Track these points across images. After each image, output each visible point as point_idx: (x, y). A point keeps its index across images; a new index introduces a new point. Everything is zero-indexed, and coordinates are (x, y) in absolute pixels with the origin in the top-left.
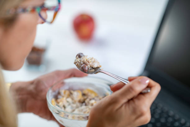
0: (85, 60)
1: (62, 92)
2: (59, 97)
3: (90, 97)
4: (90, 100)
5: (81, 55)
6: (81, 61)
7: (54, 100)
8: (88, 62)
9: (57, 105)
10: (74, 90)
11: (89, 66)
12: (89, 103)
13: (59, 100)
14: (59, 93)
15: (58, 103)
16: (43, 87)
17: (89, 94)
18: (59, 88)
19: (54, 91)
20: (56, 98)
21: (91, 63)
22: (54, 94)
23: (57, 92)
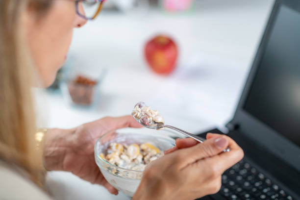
0: (148, 110)
1: (114, 145)
2: (109, 151)
3: (150, 154)
4: (151, 157)
5: (142, 104)
6: (142, 111)
7: (102, 155)
8: (152, 113)
9: (107, 162)
10: (129, 145)
11: (151, 118)
12: (149, 160)
13: (109, 156)
14: (109, 147)
15: (109, 159)
16: (88, 138)
17: (149, 150)
18: (109, 141)
19: (103, 144)
20: (106, 153)
21: (154, 116)
22: (102, 147)
23: (106, 145)
